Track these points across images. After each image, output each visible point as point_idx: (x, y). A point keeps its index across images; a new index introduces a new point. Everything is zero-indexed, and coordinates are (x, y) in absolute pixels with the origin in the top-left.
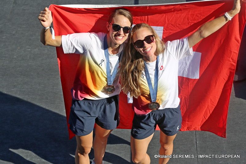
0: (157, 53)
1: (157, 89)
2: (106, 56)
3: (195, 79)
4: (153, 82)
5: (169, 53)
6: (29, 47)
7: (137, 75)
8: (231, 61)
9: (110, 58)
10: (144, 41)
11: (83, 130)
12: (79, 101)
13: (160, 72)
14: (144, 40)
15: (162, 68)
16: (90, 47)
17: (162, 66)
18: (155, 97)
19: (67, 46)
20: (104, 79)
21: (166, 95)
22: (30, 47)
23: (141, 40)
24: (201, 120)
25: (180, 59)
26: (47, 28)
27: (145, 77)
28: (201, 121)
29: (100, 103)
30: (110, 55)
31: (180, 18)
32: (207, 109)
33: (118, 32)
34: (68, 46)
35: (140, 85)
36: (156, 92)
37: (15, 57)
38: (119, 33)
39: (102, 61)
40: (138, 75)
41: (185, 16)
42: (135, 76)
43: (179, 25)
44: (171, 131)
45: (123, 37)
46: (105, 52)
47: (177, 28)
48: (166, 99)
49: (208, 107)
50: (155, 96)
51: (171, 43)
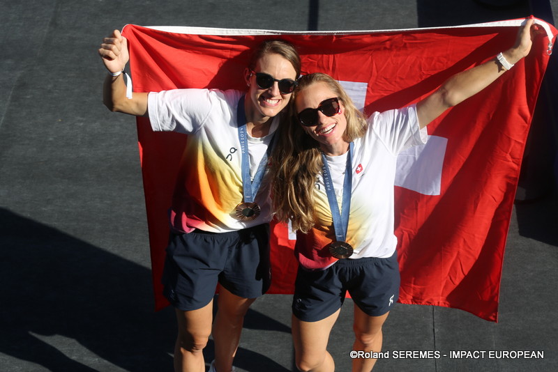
0: (348, 136)
1: (349, 215)
2: (241, 141)
3: (432, 196)
4: (340, 198)
5: (377, 137)
6: (81, 119)
7: (306, 184)
8: (509, 161)
9: (249, 144)
10: (319, 112)
11: (192, 298)
12: (184, 236)
13: (356, 177)
14: (320, 108)
15: (359, 169)
16: (208, 120)
17: (360, 166)
18: (344, 232)
19: (159, 115)
20: (236, 189)
21: (368, 228)
22: (84, 119)
23: (313, 108)
24: (443, 284)
25: (399, 151)
26: (117, 74)
27: (322, 188)
28: (442, 287)
29: (229, 241)
30: (250, 139)
31: (403, 65)
32: (456, 260)
33: (267, 91)
34: (161, 116)
35: (313, 205)
36: (346, 221)
37: (51, 139)
38: (270, 91)
39: (233, 150)
40: (308, 184)
41: (413, 60)
42: (303, 186)
43: (401, 79)
44: (376, 307)
45: (279, 100)
46: (239, 131)
47: (397, 85)
48: (367, 238)
49: (458, 257)
50: (344, 229)
51: (381, 115)
